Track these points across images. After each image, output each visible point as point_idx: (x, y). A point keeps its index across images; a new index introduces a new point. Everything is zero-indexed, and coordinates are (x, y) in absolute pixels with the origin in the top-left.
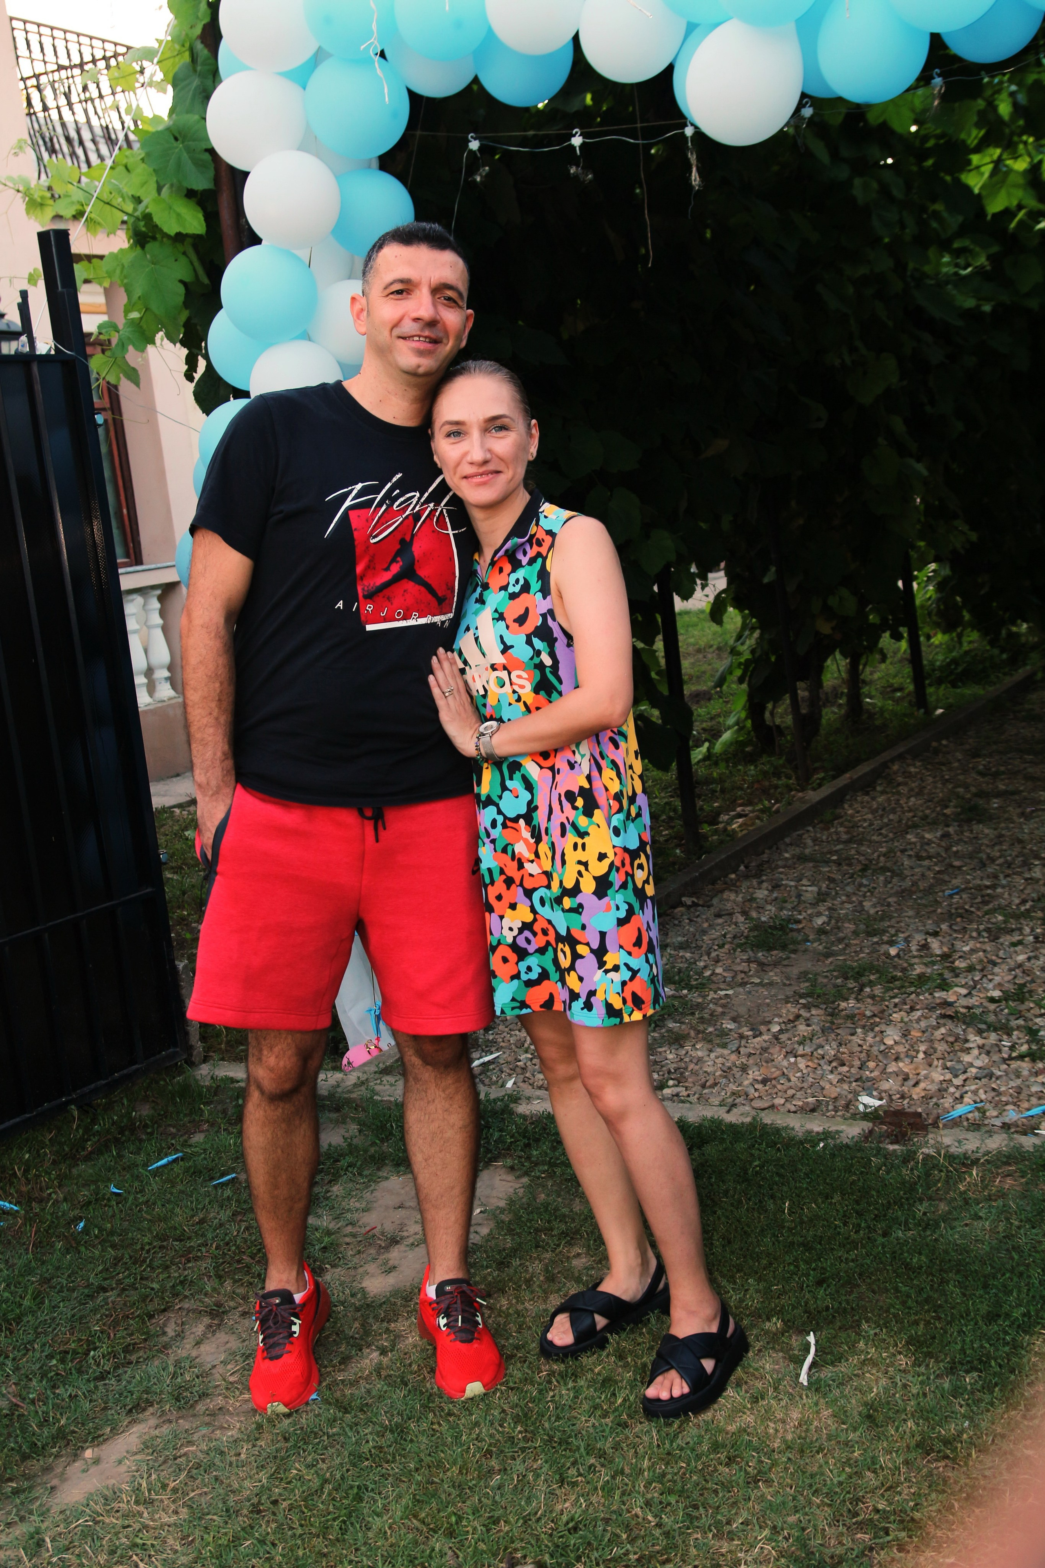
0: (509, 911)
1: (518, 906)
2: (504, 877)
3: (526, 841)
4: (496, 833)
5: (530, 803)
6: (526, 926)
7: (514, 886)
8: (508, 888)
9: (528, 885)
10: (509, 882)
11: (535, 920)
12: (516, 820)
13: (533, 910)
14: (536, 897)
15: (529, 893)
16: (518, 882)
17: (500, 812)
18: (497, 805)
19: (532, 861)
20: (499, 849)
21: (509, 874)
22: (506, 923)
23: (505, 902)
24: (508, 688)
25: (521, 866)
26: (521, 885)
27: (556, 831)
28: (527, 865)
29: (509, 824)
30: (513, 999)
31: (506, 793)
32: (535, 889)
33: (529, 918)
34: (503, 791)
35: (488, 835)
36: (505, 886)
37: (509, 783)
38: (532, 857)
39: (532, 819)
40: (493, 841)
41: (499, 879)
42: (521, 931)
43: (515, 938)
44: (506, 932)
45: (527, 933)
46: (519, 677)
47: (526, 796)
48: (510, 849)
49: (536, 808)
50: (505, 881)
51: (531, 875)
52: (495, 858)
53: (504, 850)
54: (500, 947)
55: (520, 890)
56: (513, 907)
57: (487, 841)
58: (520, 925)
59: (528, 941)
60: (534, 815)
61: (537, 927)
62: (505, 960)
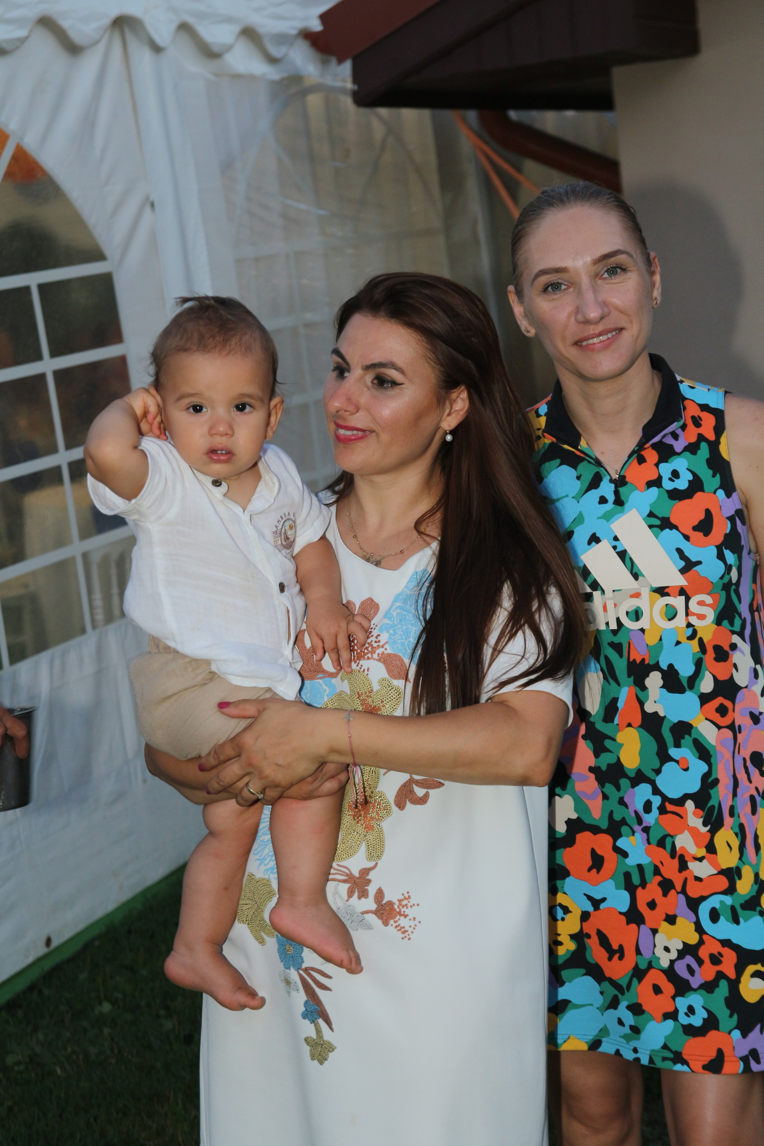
0: (664, 926)
1: (679, 920)
2: (659, 879)
3: (694, 832)
4: (651, 819)
5: (705, 777)
6: (687, 950)
7: (673, 892)
8: (665, 894)
9: (694, 891)
10: (666, 886)
11: (701, 942)
12: (680, 802)
13: (699, 928)
14: (704, 909)
15: (694, 904)
16: (679, 887)
17: (656, 791)
18: (653, 783)
19: (701, 859)
20: (654, 841)
21: (667, 876)
22: (661, 939)
23: (661, 911)
24: (680, 621)
25: (683, 866)
26: (684, 891)
27: (744, 808)
28: (693, 866)
29: (669, 807)
30: (665, 1047)
31: (669, 767)
32: (703, 898)
33: (693, 939)
34: (662, 763)
35: (640, 821)
36: (659, 891)
37: (673, 752)
38: (703, 852)
39: (709, 797)
40: (646, 830)
41: (653, 882)
42: (681, 954)
43: (672, 962)
44: (659, 952)
45: (689, 960)
46: (701, 603)
47: (700, 767)
48: (668, 841)
49: (716, 781)
50: (660, 884)
51: (698, 879)
52: (648, 853)
53: (661, 843)
54: (652, 972)
55: (682, 897)
56: (671, 920)
57: (637, 828)
58: (680, 946)
59: (691, 971)
60: (712, 792)
61: (704, 953)
62: (657, 990)
